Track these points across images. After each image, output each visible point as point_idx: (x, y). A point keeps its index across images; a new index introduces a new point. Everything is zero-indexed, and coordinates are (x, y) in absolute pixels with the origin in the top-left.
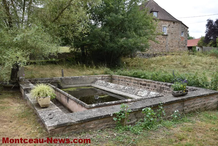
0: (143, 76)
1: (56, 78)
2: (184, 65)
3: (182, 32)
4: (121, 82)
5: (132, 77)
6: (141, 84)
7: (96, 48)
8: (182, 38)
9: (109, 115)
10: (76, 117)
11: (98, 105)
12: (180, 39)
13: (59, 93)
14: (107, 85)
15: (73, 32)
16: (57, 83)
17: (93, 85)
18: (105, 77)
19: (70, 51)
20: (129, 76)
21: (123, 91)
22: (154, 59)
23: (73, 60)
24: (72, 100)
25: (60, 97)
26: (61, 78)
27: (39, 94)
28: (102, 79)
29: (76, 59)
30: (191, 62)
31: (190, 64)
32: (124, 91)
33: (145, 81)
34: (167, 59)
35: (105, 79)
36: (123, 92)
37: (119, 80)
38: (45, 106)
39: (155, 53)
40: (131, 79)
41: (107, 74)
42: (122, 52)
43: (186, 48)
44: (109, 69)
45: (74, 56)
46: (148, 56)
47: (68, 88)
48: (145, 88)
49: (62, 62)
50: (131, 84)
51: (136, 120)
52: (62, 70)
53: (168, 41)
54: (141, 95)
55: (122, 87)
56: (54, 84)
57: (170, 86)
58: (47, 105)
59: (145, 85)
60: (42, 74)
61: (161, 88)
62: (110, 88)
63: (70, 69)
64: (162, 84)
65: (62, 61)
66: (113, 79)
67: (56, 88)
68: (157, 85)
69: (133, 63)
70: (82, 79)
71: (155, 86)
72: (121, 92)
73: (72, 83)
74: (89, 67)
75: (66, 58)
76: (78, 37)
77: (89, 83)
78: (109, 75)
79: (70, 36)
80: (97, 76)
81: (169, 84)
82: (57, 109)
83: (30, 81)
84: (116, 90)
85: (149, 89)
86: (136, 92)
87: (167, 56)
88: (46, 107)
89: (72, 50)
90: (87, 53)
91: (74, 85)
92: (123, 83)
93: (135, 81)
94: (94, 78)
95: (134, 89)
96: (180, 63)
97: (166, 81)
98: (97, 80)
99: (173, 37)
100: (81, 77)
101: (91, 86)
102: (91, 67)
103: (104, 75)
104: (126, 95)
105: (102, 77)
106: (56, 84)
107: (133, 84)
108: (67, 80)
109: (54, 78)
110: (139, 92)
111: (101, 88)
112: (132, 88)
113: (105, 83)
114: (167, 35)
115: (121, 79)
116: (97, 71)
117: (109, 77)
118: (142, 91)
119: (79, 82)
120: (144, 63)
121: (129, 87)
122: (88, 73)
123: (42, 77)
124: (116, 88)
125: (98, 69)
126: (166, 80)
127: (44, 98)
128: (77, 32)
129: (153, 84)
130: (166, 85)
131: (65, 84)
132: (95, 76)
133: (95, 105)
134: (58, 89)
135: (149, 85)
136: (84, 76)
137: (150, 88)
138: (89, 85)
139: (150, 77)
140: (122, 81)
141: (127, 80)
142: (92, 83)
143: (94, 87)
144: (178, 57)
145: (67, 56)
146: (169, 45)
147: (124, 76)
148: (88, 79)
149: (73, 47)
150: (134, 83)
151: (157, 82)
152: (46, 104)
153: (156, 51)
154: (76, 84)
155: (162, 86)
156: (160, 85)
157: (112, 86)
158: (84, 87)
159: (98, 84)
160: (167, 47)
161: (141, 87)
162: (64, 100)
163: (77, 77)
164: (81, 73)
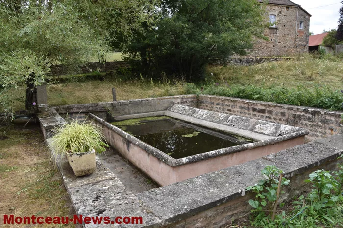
0: (257, 96)
1: (103, 104)
2: (310, 75)
3: (301, 24)
4: (215, 106)
5: (235, 97)
6: (254, 110)
7: (164, 52)
8: (300, 32)
9: (238, 194)
10: (162, 205)
11: (194, 158)
12: (298, 34)
13: (110, 132)
14: (194, 112)
15: (130, 21)
16: (106, 111)
17: (167, 113)
18: (187, 98)
19: (123, 58)
20: (229, 96)
21: (225, 123)
22: (259, 66)
23: (128, 73)
24: (138, 146)
25: (114, 138)
26: (112, 104)
27: (68, 146)
28: (181, 102)
29: (133, 70)
30: (320, 71)
31: (319, 74)
32: (228, 124)
33: (262, 104)
34: (280, 66)
35: (186, 102)
36: (225, 126)
37: (212, 103)
38: (84, 174)
39: (258, 58)
40: (234, 101)
41: (189, 93)
42: (208, 57)
43: (307, 48)
44: (191, 85)
45: (130, 67)
46: (248, 62)
47: (124, 120)
48: (262, 116)
49: (110, 77)
50: (235, 110)
51: (287, 195)
52: (113, 89)
53: (279, 38)
54: (262, 131)
55: (222, 116)
56: (101, 114)
57: (313, 113)
58: (89, 171)
59: (263, 111)
60: (79, 98)
61: (295, 116)
62: (199, 118)
63: (126, 87)
64: (298, 109)
65: (111, 74)
66: (201, 102)
67: (104, 122)
68: (286, 111)
69: (225, 75)
70: (148, 103)
71: (283, 114)
72: (223, 125)
73: (132, 112)
74: (160, 82)
75: (117, 70)
76: (138, 30)
77: (161, 111)
78: (193, 95)
79: (125, 28)
80: (173, 97)
81: (311, 110)
82: (111, 179)
83: (57, 110)
84: (212, 121)
85: (270, 118)
86: (252, 125)
87: (279, 62)
88: (86, 174)
89: (126, 56)
90: (150, 60)
91: (135, 115)
92: (220, 108)
93: (243, 105)
94: (168, 101)
95: (246, 121)
96: (303, 73)
97: (303, 103)
98: (173, 104)
99: (287, 32)
100: (147, 100)
101: (163, 115)
102: (162, 83)
103: (185, 95)
104: (232, 131)
105: (183, 98)
106: (103, 114)
107: (239, 110)
108: (122, 107)
109: (100, 103)
110: (257, 126)
111: (182, 119)
112: (243, 118)
113: (190, 109)
114: (276, 29)
115: (215, 102)
116: (173, 90)
117: (194, 98)
118: (264, 124)
119: (143, 109)
120: (243, 73)
121: (236, 116)
122: (158, 93)
123: (79, 103)
124: (211, 118)
125: (173, 85)
126: (301, 102)
127: (81, 155)
128: (137, 21)
129: (279, 110)
130: (306, 111)
131: (119, 113)
132: (170, 98)
133: (187, 160)
134: (107, 123)
135: (271, 112)
136: (151, 99)
137: (272, 117)
138: (161, 113)
139: (269, 97)
140: (217, 104)
141: (227, 103)
142: (166, 109)
143: (170, 117)
144: (297, 62)
145: (118, 66)
146: (279, 45)
147: (220, 95)
148: (159, 103)
149: (127, 52)
150: (241, 108)
151: (286, 106)
152: (87, 168)
153: (260, 54)
154: (139, 113)
155: (298, 113)
156: (293, 113)
157: (203, 115)
158: (153, 116)
159: (175, 111)
160: (276, 47)
161: (255, 115)
162: (121, 145)
163: (140, 100)
164: (145, 92)
